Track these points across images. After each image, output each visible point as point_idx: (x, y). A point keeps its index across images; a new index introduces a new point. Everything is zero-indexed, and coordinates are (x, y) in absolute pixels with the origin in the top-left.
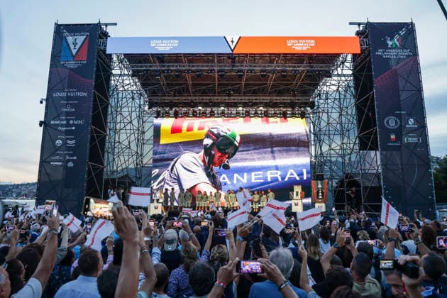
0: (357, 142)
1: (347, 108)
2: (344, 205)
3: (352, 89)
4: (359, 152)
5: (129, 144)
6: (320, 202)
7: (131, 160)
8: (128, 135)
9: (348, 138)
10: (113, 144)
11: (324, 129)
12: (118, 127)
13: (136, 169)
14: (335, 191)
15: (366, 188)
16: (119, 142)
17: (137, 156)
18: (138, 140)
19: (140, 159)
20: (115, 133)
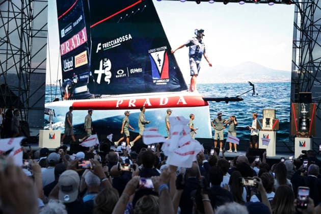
17: (21, 55)
18: (22, 29)
19: (26, 61)
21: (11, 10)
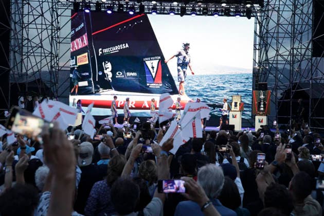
0: (310, 47)
1: (303, 5)
2: (289, 119)
4: (311, 60)
5: (41, 43)
6: (260, 115)
7: (44, 62)
8: (40, 31)
9: (300, 42)
10: (20, 41)
11: (273, 31)
12: (25, 20)
13: (51, 72)
14: (279, 102)
15: (315, 100)
16: (28, 39)
17: (51, 56)
18: (52, 37)
19: (55, 61)
20: (23, 28)
21: (44, 23)
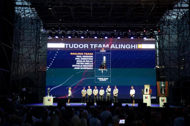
1: (183, 31)
3: (188, 17)
5: (30, 56)
6: (162, 97)
7: (31, 67)
8: (29, 49)
10: (18, 55)
11: (166, 46)
12: (21, 43)
13: (35, 73)
16: (22, 54)
17: (35, 64)
18: (36, 53)
19: (38, 66)
20: (19, 48)
21: (31, 45)
